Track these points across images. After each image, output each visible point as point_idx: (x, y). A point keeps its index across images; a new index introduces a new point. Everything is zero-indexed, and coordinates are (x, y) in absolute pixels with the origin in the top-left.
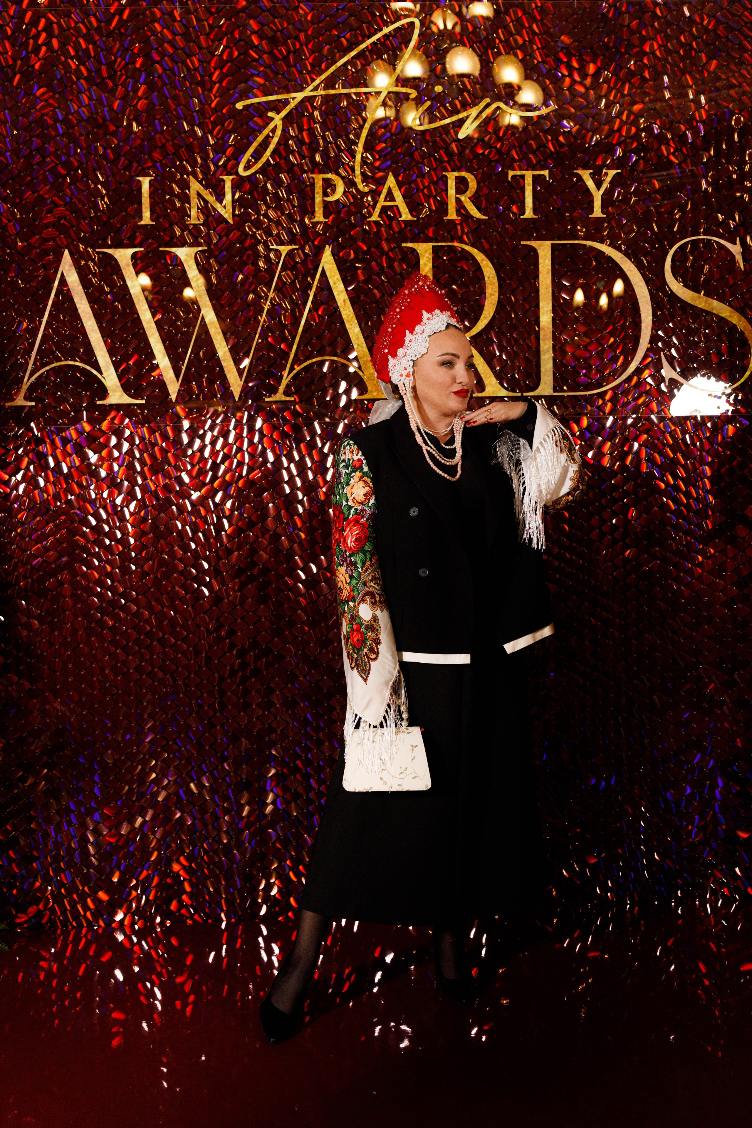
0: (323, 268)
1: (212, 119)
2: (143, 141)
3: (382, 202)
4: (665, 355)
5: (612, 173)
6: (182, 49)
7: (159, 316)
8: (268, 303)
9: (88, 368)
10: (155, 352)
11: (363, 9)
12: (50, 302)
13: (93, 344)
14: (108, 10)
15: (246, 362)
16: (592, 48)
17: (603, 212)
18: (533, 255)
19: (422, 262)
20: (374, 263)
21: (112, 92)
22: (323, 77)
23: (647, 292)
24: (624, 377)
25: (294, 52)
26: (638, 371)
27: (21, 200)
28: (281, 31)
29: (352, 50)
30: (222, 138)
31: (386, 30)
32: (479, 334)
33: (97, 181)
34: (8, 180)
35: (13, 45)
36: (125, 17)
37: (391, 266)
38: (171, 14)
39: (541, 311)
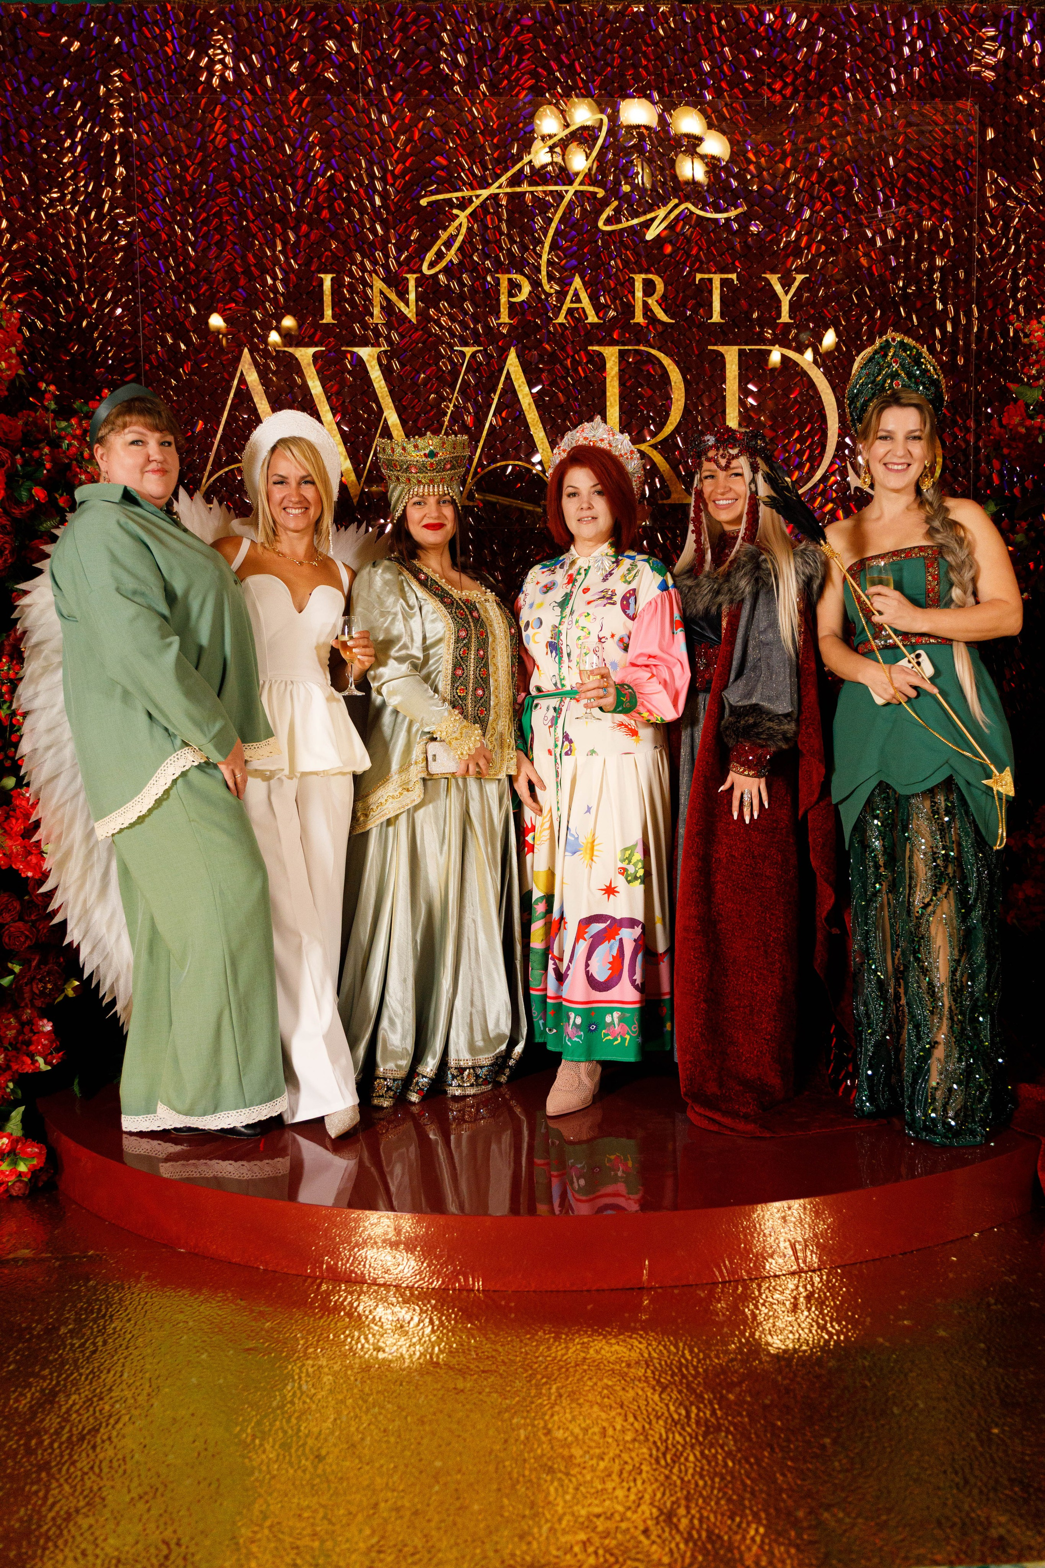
0: (508, 371)
1: (395, 215)
3: (567, 305)
4: (851, 463)
5: (800, 278)
8: (451, 406)
12: (229, 402)
17: (790, 317)
18: (720, 361)
19: (608, 366)
20: (558, 366)
22: (509, 174)
23: (834, 400)
24: (810, 485)
26: (824, 478)
27: (199, 296)
30: (406, 235)
32: (665, 440)
33: (275, 278)
37: (576, 371)
38: (353, 104)
39: (728, 417)
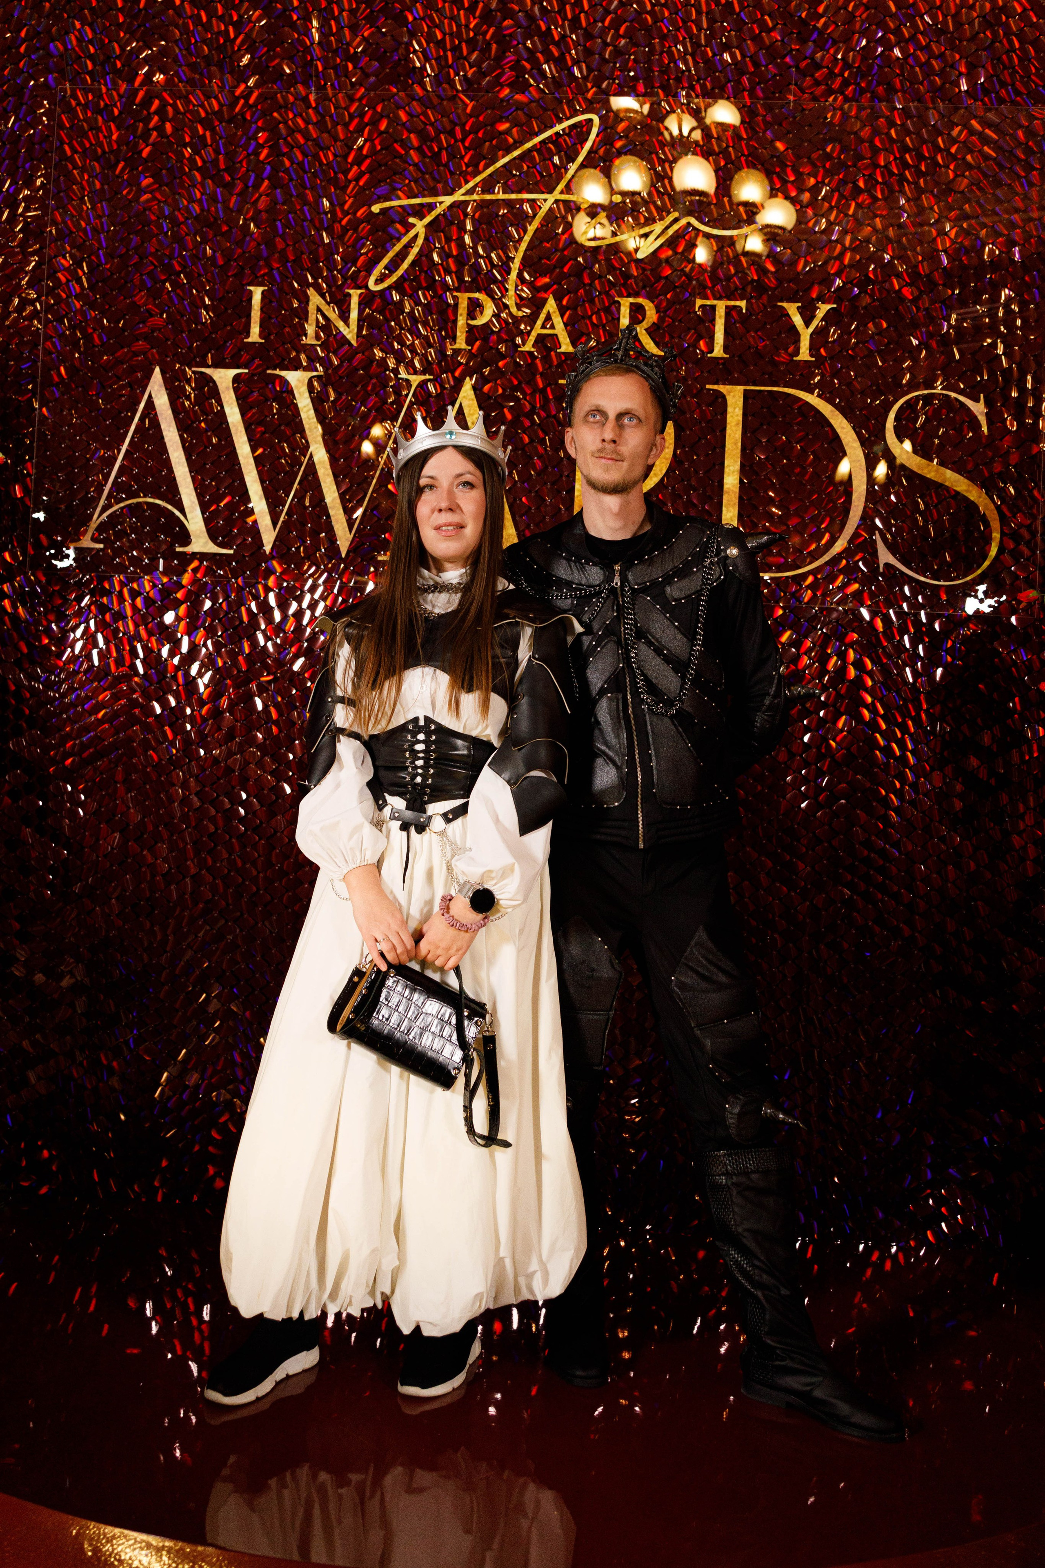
0: (461, 405)
1: (344, 222)
2: (259, 244)
3: (537, 330)
5: (824, 308)
6: (314, 140)
7: (260, 451)
9: (170, 507)
10: (251, 493)
11: (532, 101)
12: (133, 427)
13: (178, 480)
14: (233, 93)
15: (359, 513)
16: (809, 158)
17: (810, 354)
18: (720, 401)
20: (524, 402)
21: (229, 186)
22: (478, 179)
23: (862, 455)
24: (826, 558)
25: (446, 149)
26: (846, 553)
28: (432, 124)
29: (516, 148)
30: (353, 246)
31: (559, 128)
33: (201, 289)
34: (97, 282)
35: (118, 128)
36: (251, 101)
